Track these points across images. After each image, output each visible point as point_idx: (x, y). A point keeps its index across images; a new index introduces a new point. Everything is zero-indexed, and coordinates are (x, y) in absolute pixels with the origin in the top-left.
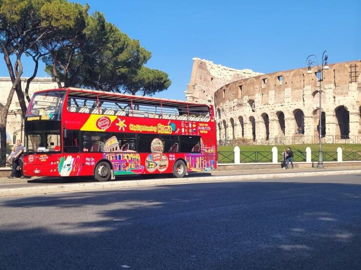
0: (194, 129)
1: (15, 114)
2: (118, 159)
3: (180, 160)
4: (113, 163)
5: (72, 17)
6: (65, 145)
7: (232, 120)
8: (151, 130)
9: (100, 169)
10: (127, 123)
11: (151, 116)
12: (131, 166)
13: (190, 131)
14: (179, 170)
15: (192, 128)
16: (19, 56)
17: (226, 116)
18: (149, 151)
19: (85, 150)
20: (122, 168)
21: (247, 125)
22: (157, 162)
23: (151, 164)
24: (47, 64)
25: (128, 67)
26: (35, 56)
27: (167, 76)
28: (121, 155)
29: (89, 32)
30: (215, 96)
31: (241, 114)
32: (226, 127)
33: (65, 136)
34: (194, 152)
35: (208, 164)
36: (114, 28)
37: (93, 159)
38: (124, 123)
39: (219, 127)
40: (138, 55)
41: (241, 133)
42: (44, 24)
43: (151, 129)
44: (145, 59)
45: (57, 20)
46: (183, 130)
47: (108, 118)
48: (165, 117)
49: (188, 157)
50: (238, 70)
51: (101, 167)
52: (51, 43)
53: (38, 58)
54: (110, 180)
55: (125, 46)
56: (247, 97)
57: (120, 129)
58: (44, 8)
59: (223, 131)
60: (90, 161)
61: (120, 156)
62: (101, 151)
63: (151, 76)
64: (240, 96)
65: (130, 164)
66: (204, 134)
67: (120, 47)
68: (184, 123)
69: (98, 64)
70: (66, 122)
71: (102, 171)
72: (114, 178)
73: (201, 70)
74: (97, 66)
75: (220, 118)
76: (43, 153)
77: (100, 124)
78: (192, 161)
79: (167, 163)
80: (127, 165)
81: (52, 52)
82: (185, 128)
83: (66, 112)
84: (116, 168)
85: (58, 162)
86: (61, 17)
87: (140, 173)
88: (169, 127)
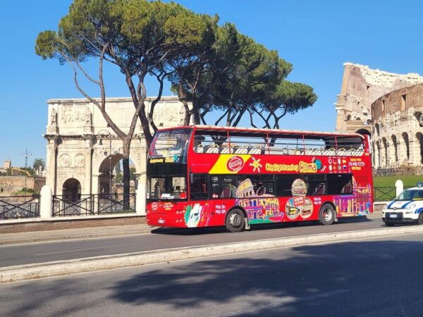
0: (345, 166)
1: (140, 139)
2: (253, 205)
3: (328, 205)
4: (247, 210)
5: (199, 32)
6: (192, 191)
7: (394, 137)
8: (292, 170)
9: (232, 218)
10: (263, 163)
11: (291, 153)
12: (268, 213)
13: (340, 168)
14: (327, 215)
15: (342, 164)
16: (142, 78)
17: (387, 133)
18: (290, 195)
19: (214, 196)
20: (258, 217)
21: (414, 143)
22: (300, 207)
23: (292, 209)
24: (172, 83)
25: (265, 83)
26: (160, 75)
27: (311, 90)
28: (256, 200)
29: (219, 47)
30: (373, 108)
31: (405, 130)
32: (386, 146)
33: (192, 182)
34: (345, 194)
35: (362, 207)
36: (247, 41)
37: (224, 207)
38: (259, 163)
39: (378, 145)
40: (277, 68)
41: (406, 153)
42: (168, 41)
43: (292, 168)
44: (285, 73)
45: (183, 36)
46: (330, 168)
47: (240, 158)
48: (308, 153)
49: (336, 199)
50: (401, 75)
51: (233, 216)
52: (177, 60)
53: (163, 78)
54: (244, 230)
55: (261, 60)
56: (413, 108)
57: (254, 170)
58: (168, 23)
59: (383, 151)
60: (221, 209)
61: (255, 202)
62: (233, 196)
63: (293, 91)
64: (403, 107)
65: (267, 211)
66: (356, 171)
67: (255, 60)
68: (332, 159)
69: (231, 80)
70: (193, 165)
71: (234, 220)
72: (249, 228)
73: (353, 77)
74: (230, 83)
75: (379, 135)
76: (167, 200)
77: (231, 165)
78: (342, 204)
79: (311, 208)
80: (264, 212)
81: (179, 69)
82: (333, 165)
83: (192, 153)
84: (250, 216)
85: (184, 211)
86: (187, 32)
87: (279, 221)
88: (313, 164)
